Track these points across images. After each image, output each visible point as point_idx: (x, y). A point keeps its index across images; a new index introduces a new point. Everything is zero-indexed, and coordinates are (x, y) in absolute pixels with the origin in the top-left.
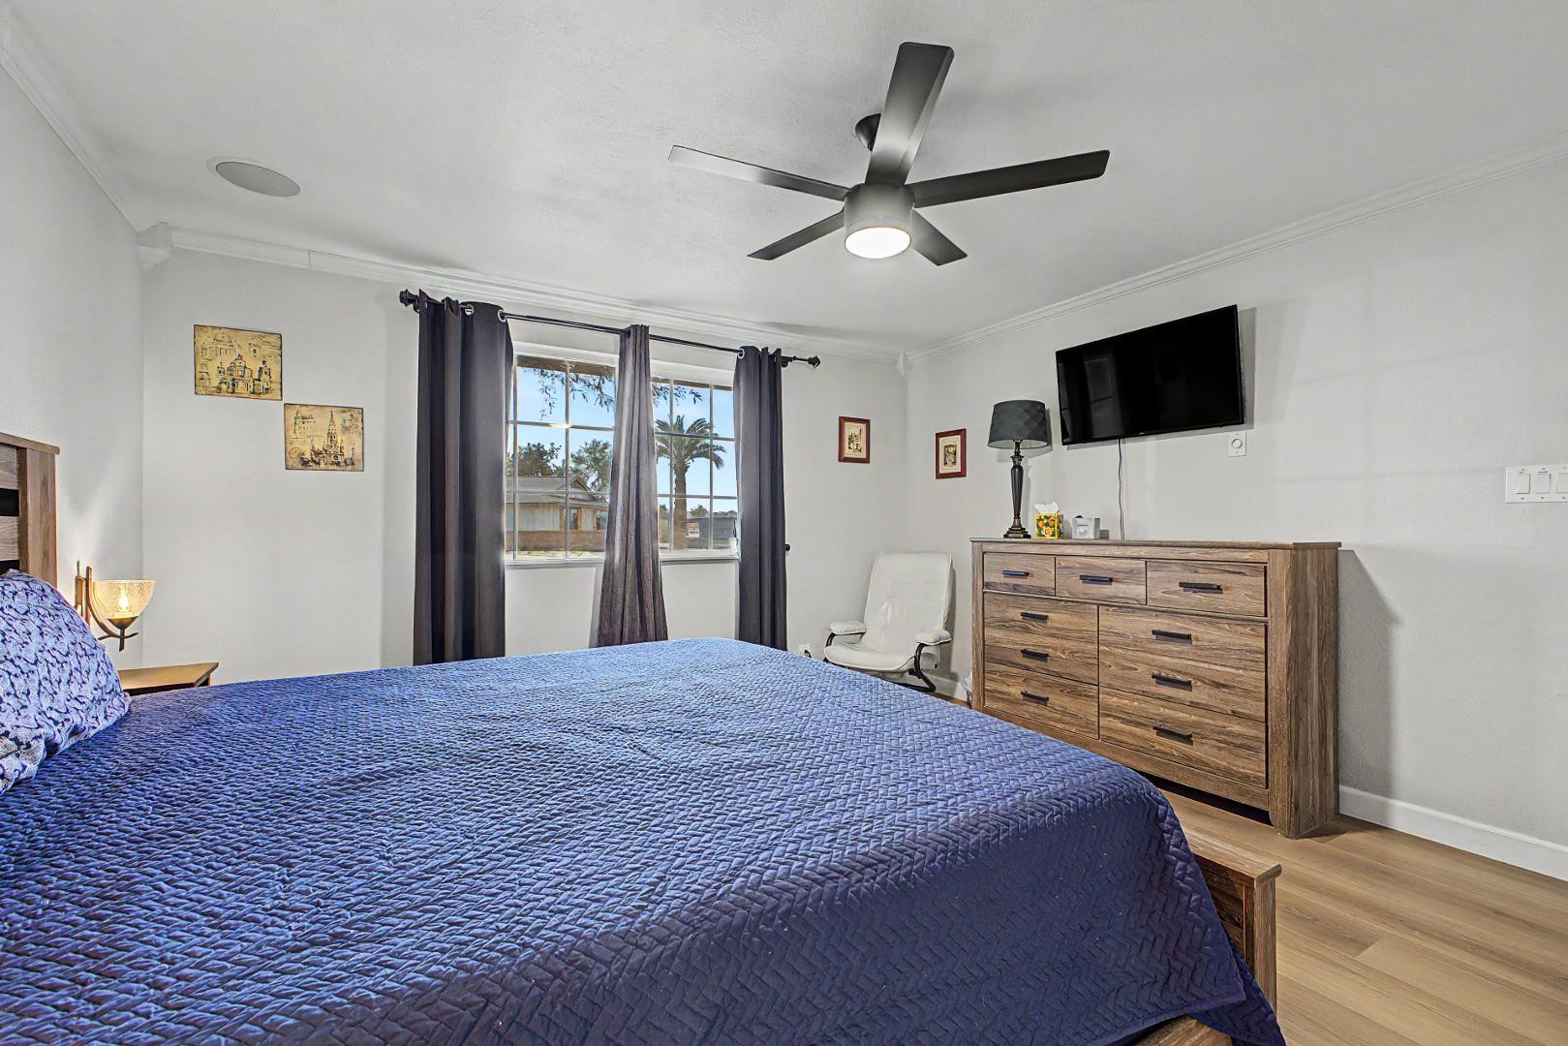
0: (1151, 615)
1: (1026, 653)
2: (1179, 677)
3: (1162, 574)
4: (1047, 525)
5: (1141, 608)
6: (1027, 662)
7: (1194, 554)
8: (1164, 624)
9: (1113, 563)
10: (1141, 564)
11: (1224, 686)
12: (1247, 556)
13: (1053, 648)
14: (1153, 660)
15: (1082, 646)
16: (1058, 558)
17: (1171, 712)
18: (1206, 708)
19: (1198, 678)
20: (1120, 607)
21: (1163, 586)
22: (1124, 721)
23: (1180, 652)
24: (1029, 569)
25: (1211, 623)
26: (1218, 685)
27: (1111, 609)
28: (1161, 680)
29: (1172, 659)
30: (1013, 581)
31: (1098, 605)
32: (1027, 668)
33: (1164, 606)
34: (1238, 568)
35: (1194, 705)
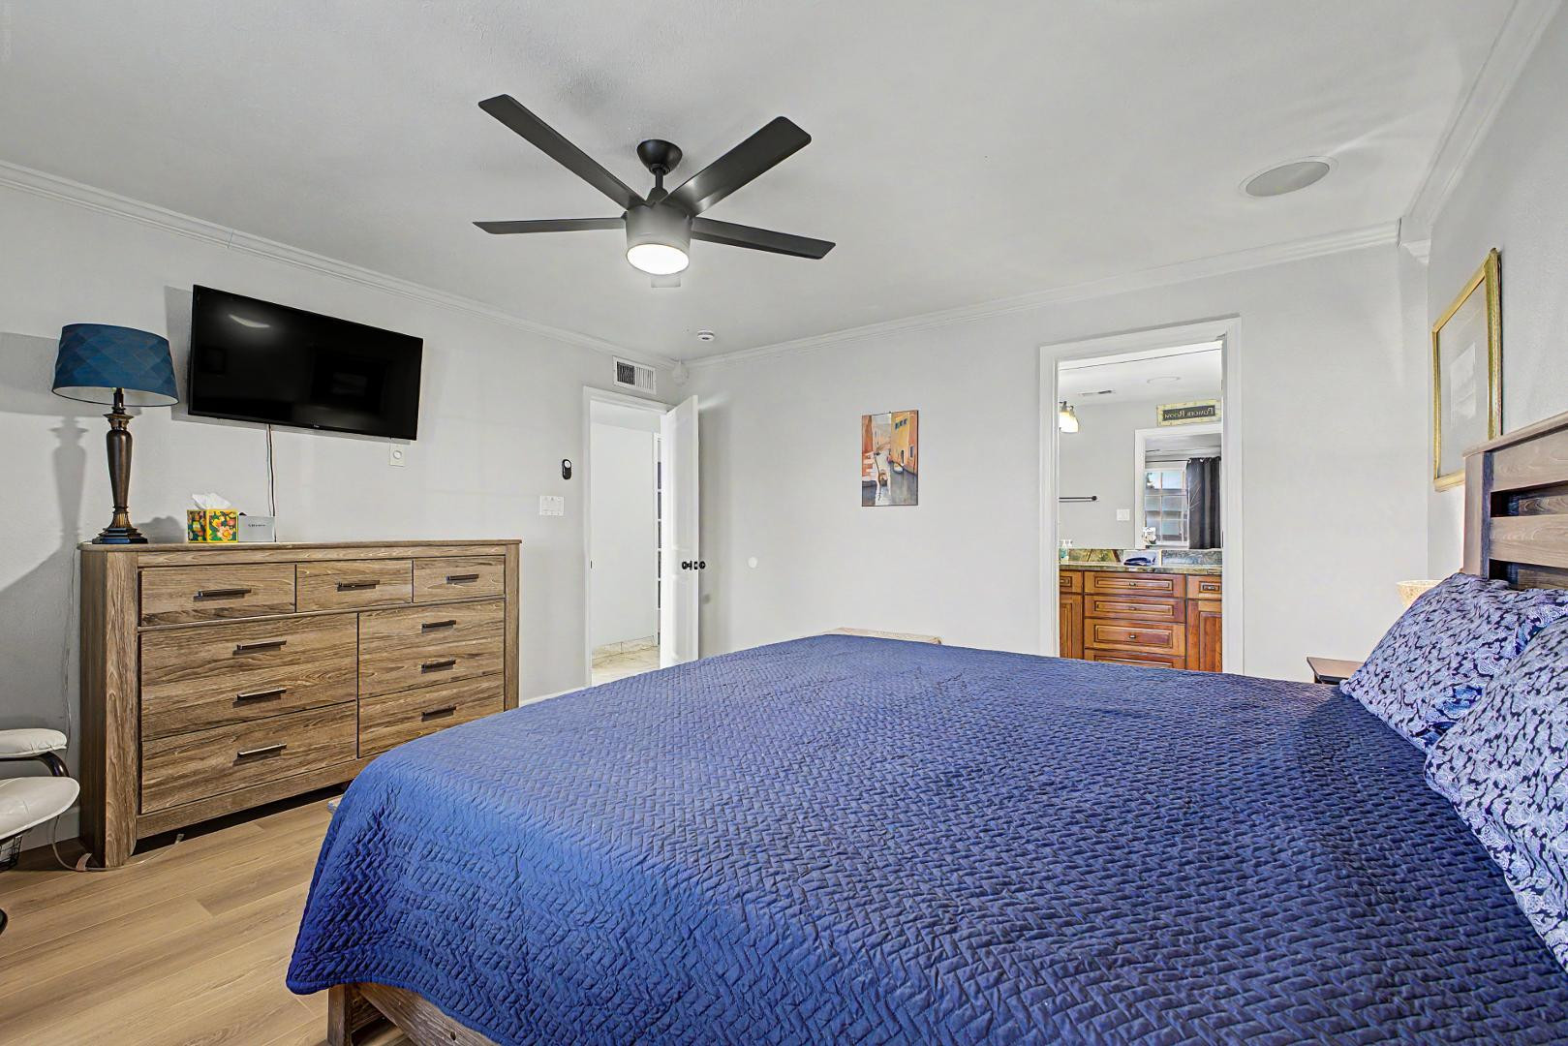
0: (418, 612)
1: (242, 701)
2: (442, 660)
3: (428, 571)
4: (223, 524)
5: (409, 606)
6: (245, 711)
7: (454, 551)
8: (431, 617)
9: (376, 566)
10: (408, 564)
11: (477, 655)
12: (493, 550)
13: (289, 679)
14: (418, 653)
15: (337, 662)
16: (299, 565)
17: (436, 694)
18: (466, 678)
19: (458, 656)
20: (384, 610)
21: (429, 583)
22: (389, 724)
23: (445, 638)
24: (244, 585)
25: (468, 608)
26: (473, 656)
27: (375, 613)
28: (427, 668)
29: (435, 647)
30: (212, 605)
31: (358, 612)
32: (244, 720)
33: (429, 600)
34: (486, 561)
35: (455, 679)
